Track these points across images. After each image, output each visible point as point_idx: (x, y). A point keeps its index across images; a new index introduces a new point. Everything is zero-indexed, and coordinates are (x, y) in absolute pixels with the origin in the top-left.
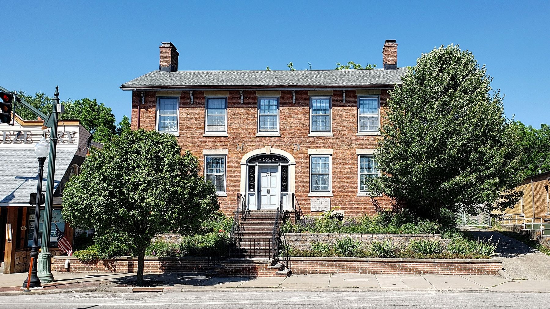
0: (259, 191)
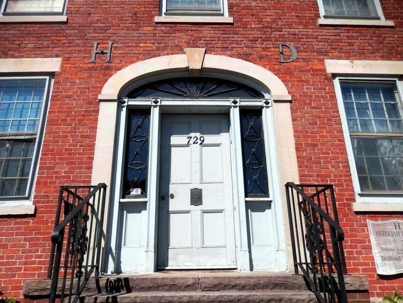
0: (163, 197)
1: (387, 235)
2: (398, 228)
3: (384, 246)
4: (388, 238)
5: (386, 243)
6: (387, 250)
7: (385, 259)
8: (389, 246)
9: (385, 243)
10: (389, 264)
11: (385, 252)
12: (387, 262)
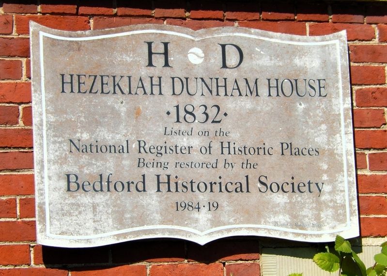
1: (109, 88)
2: (158, 61)
3: (85, 136)
4: (110, 100)
5: (98, 123)
6: (95, 149)
7: (81, 187)
8: (106, 136)
9: (93, 123)
10: (94, 207)
11: (85, 158)
12: (85, 199)
